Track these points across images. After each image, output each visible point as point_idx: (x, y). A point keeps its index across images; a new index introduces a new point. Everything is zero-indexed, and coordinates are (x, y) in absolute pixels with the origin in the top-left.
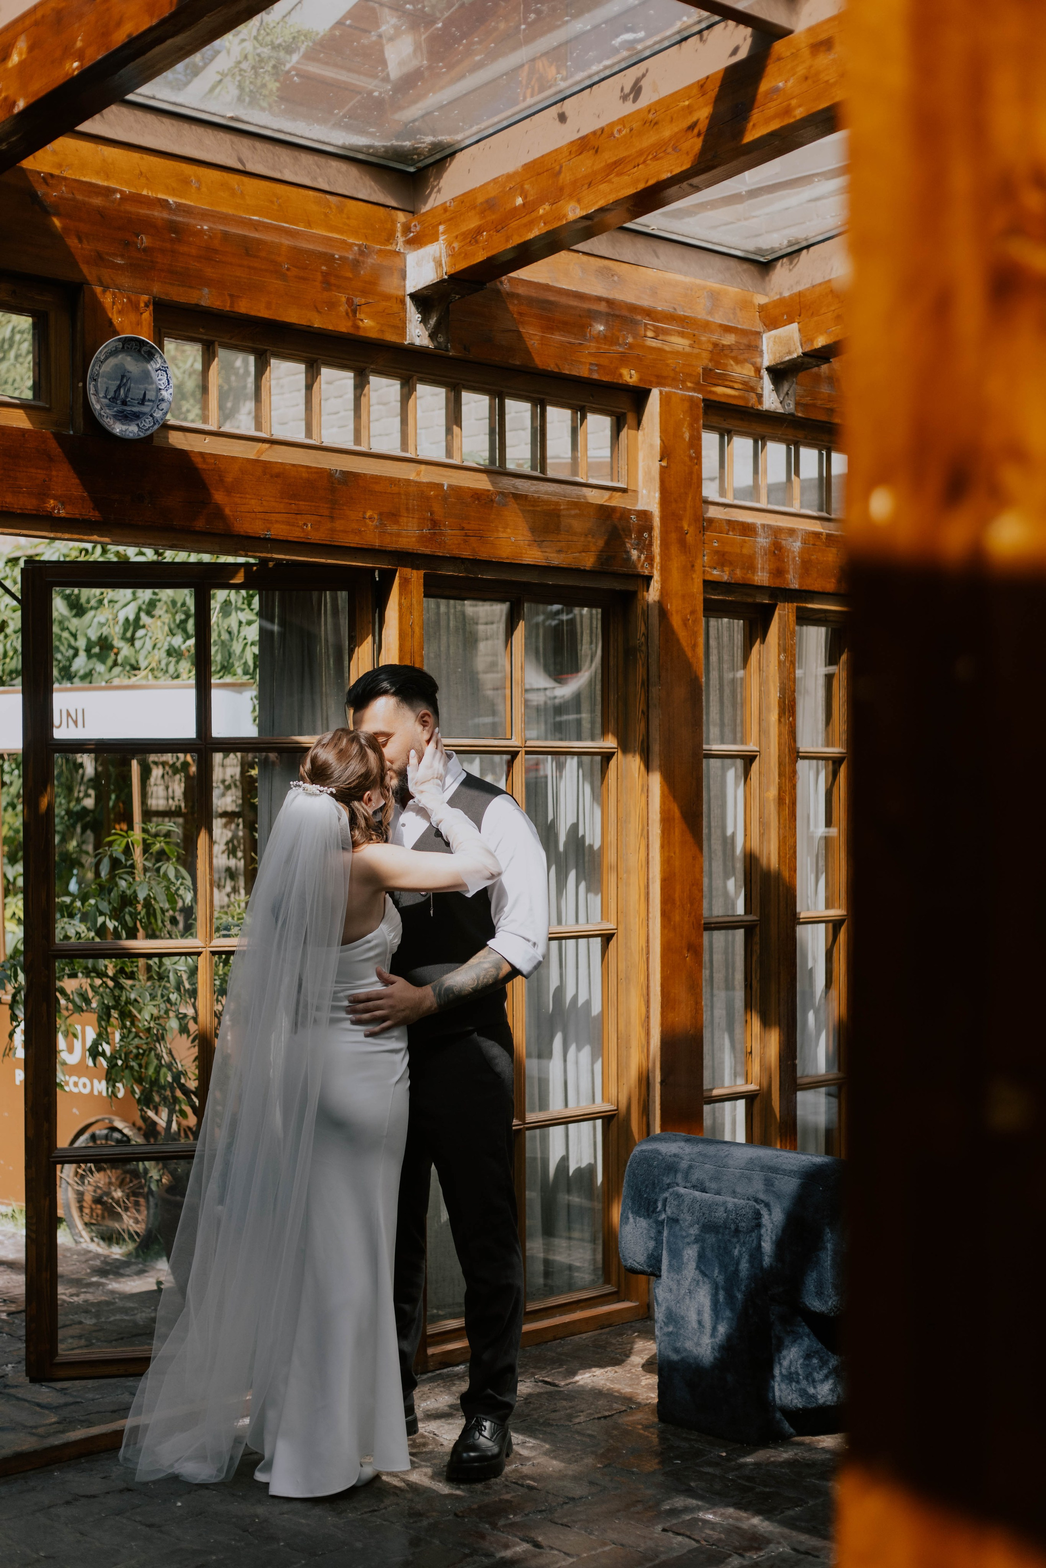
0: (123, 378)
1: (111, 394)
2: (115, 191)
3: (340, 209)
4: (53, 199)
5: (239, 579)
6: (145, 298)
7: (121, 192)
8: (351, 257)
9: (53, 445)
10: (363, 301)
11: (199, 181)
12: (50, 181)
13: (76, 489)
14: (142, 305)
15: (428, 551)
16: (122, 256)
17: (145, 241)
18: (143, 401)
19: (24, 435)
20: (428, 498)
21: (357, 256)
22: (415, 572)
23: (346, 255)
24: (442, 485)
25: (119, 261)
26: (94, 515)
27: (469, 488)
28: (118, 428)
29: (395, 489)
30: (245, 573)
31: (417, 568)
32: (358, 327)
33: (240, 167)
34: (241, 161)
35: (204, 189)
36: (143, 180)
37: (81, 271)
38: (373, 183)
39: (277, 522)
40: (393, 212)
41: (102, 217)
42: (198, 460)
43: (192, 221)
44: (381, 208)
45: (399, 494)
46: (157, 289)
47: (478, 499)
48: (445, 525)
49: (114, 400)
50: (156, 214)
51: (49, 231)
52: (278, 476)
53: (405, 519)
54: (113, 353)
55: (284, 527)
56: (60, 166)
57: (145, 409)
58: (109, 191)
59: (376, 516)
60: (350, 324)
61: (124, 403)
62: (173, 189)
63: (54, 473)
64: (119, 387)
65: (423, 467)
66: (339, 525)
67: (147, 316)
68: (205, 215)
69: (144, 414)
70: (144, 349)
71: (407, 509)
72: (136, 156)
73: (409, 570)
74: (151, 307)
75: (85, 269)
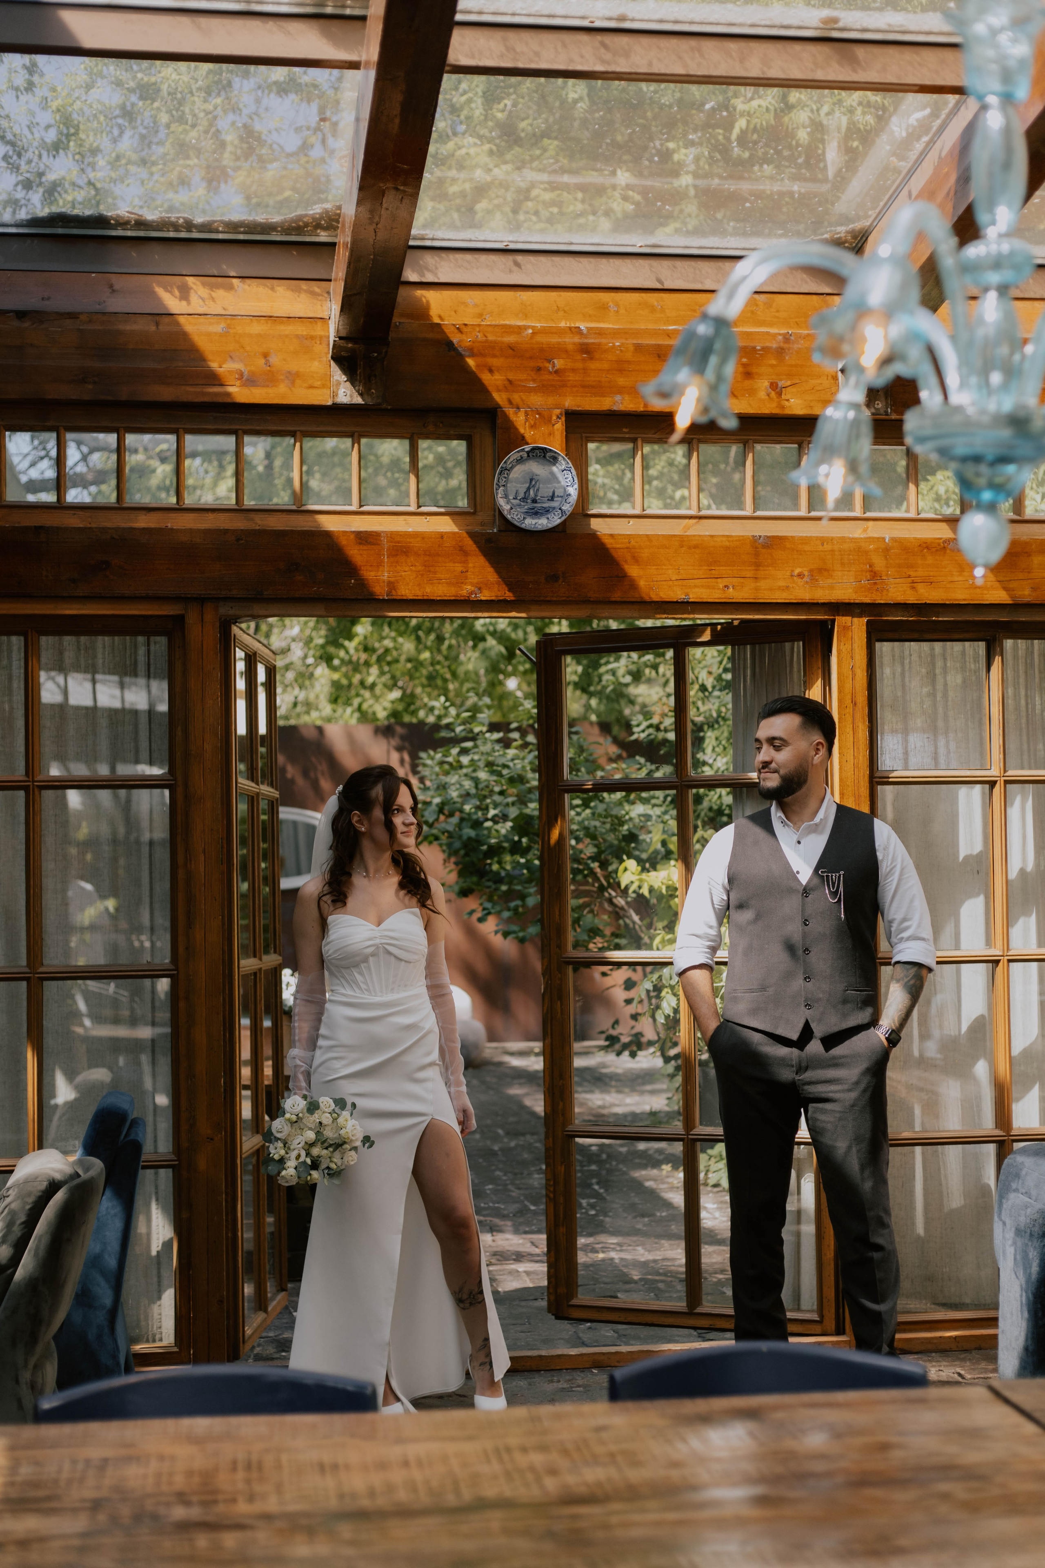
0: (532, 481)
1: (521, 495)
2: (526, 328)
3: (769, 305)
4: (468, 344)
5: (706, 636)
6: (558, 411)
7: (533, 327)
8: (774, 346)
9: (469, 543)
10: (789, 383)
11: (617, 305)
12: (465, 329)
13: (490, 574)
14: (554, 418)
15: (867, 600)
16: (534, 380)
17: (559, 363)
18: (552, 498)
19: (442, 537)
20: (867, 552)
21: (782, 345)
22: (856, 620)
23: (768, 344)
24: (884, 539)
25: (532, 385)
26: (509, 596)
27: (915, 539)
28: (530, 523)
29: (827, 547)
30: (712, 631)
31: (860, 616)
32: (783, 407)
33: (659, 286)
34: (659, 281)
35: (622, 311)
36: (561, 313)
37: (493, 399)
38: (805, 276)
39: (696, 586)
40: (828, 297)
41: (513, 351)
42: (608, 541)
43: (603, 341)
44: (814, 297)
45: (833, 551)
46: (571, 402)
47: (927, 548)
48: (887, 575)
49: (524, 499)
50: (567, 340)
51: (465, 369)
52: (696, 547)
53: (840, 573)
54: (520, 461)
55: (703, 590)
56: (480, 315)
57: (555, 504)
58: (520, 329)
59: (806, 573)
60: (774, 405)
61: (534, 501)
62: (590, 316)
63: (471, 565)
64: (529, 489)
65: (871, 523)
66: (762, 584)
67: (560, 427)
68: (616, 333)
69: (554, 508)
70: (548, 454)
71: (842, 564)
72: (553, 294)
73: (849, 619)
74: (563, 419)
75: (496, 396)
